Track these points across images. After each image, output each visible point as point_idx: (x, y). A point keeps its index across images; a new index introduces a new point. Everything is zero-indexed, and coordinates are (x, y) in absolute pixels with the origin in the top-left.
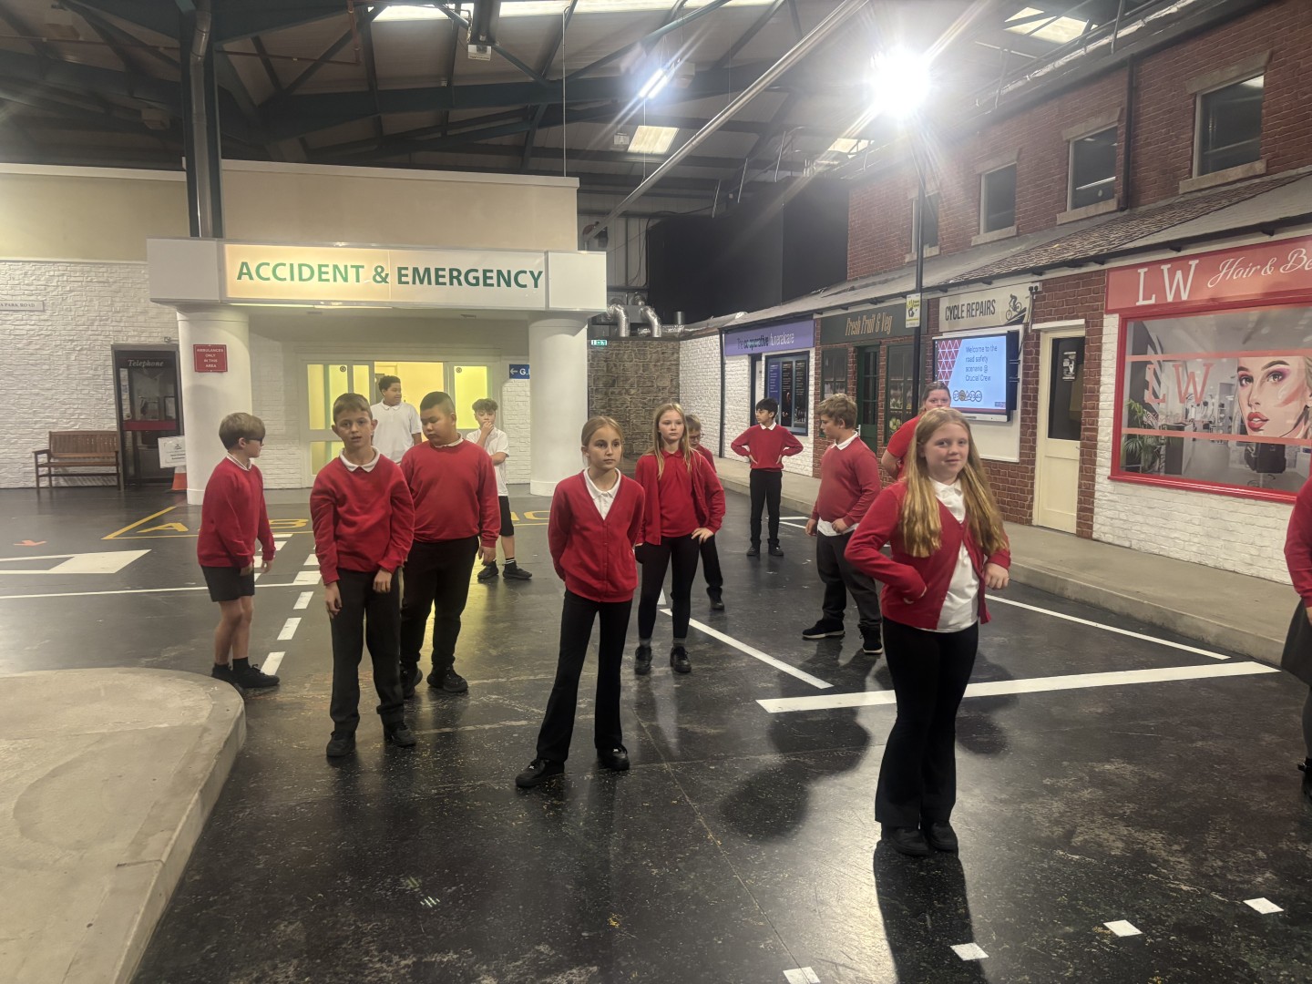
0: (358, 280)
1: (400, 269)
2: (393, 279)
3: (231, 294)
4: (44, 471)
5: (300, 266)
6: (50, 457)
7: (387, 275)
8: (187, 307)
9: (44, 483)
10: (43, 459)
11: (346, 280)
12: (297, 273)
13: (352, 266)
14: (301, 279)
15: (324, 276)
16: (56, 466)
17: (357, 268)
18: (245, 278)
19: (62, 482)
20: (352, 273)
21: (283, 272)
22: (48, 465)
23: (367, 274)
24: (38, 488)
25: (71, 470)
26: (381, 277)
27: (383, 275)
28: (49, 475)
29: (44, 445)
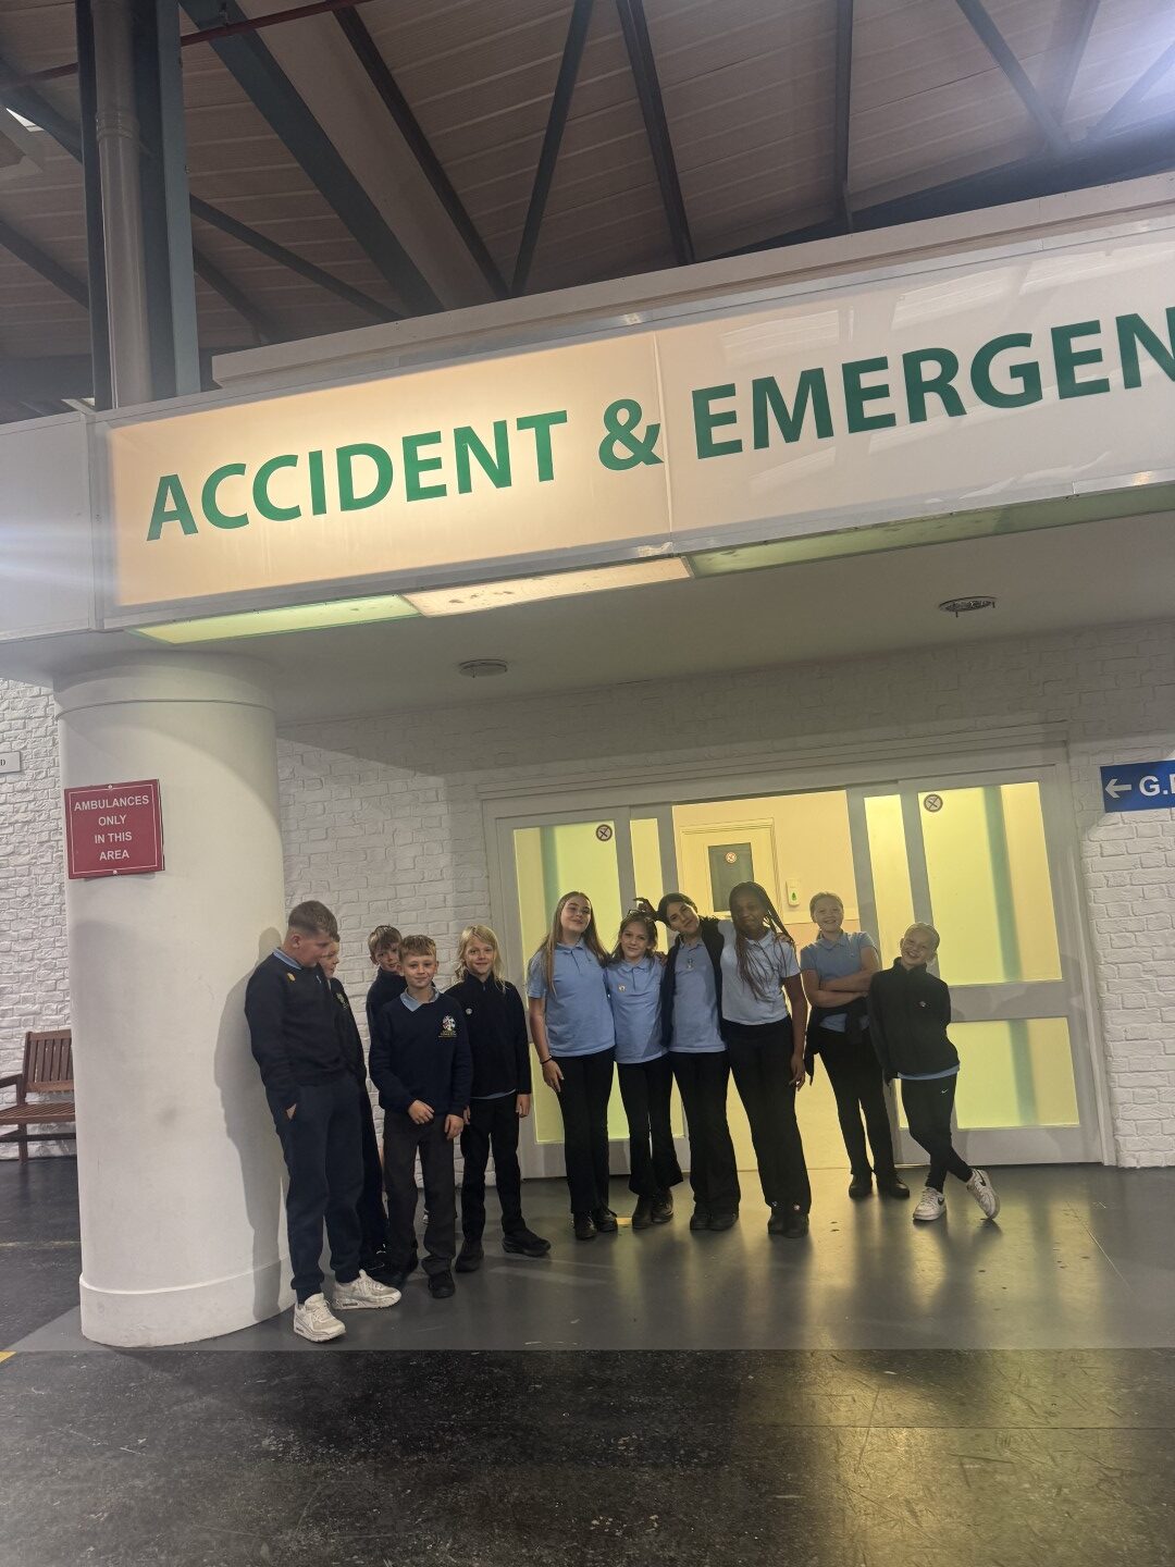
0: (546, 472)
2: (678, 436)
5: (345, 454)
6: (22, 1092)
7: (653, 431)
11: (501, 477)
12: (334, 481)
13: (523, 423)
14: (348, 503)
15: (427, 479)
17: (541, 424)
18: (173, 528)
20: (523, 447)
21: (290, 488)
23: (579, 442)
26: (630, 442)
27: (639, 432)
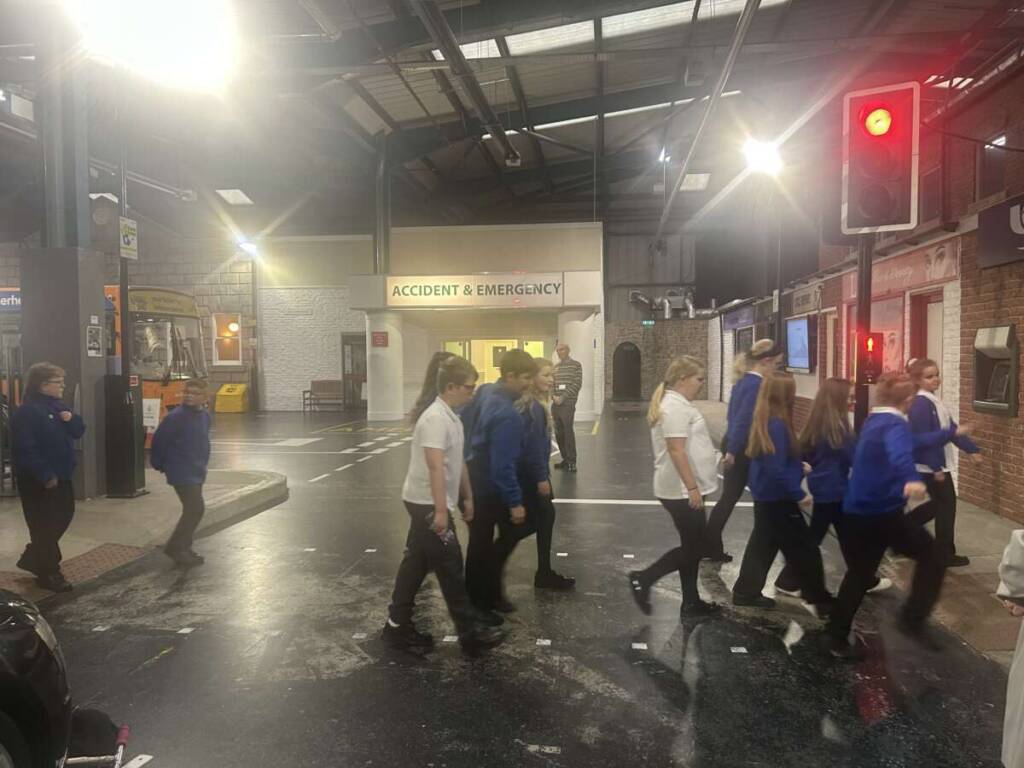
0: (455, 294)
1: (479, 286)
2: (475, 292)
3: (390, 304)
4: (307, 402)
5: (425, 287)
6: (311, 394)
7: (471, 290)
8: (370, 311)
9: (308, 409)
10: (307, 395)
11: (449, 293)
12: (423, 291)
13: (453, 286)
14: (425, 294)
15: (437, 292)
16: (314, 399)
17: (455, 287)
18: (397, 295)
19: (317, 409)
20: (452, 289)
21: (416, 291)
22: (310, 399)
23: (460, 290)
24: (304, 412)
25: (322, 401)
26: (468, 291)
28: (311, 404)
29: (309, 388)
